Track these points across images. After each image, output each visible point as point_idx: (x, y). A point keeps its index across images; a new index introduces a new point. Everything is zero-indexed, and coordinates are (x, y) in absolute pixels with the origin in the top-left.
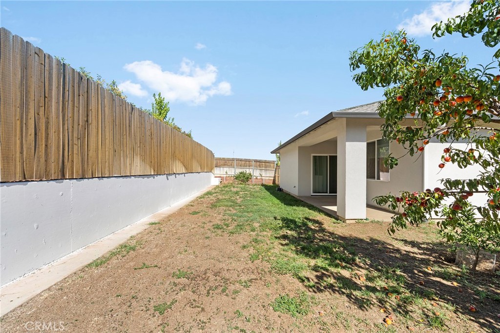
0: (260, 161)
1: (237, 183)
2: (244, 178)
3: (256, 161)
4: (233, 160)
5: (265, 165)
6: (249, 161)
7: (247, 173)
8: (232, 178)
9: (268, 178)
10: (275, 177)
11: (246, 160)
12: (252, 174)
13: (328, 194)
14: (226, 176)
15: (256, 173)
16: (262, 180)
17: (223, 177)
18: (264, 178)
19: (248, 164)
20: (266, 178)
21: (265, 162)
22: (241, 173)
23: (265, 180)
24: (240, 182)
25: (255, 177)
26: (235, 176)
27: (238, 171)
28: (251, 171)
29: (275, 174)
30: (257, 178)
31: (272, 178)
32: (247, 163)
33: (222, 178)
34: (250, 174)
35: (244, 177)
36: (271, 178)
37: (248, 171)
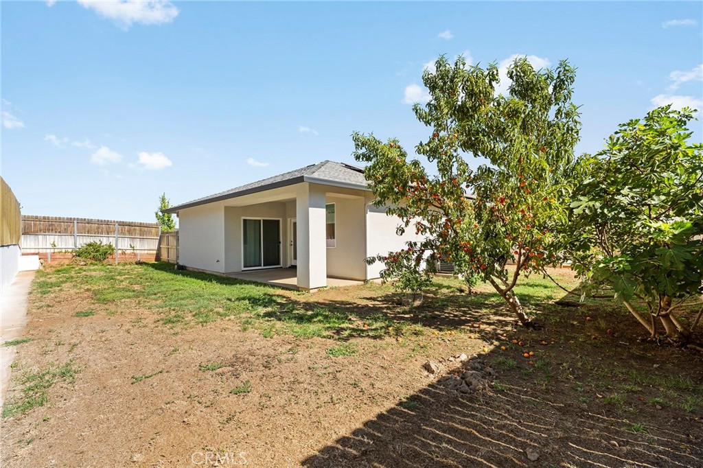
0: (130, 225)
1: (82, 263)
2: (98, 255)
3: (122, 224)
4: (70, 220)
5: (141, 230)
6: (107, 223)
7: (104, 243)
8: (70, 256)
9: (146, 252)
10: (159, 249)
11: (100, 222)
12: (114, 246)
13: (262, 267)
14: (52, 251)
15: (124, 244)
16: (135, 255)
17: (46, 255)
18: (138, 252)
19: (105, 230)
20: (143, 252)
21: (141, 225)
22: (90, 245)
23: (141, 255)
24: (89, 262)
25: (120, 252)
26: (76, 252)
27: (82, 242)
28: (112, 241)
29: (160, 244)
30: (124, 253)
31: (155, 252)
32: (104, 227)
33: (43, 257)
34: (110, 246)
35: (98, 251)
36: (151, 252)
37: (105, 241)
